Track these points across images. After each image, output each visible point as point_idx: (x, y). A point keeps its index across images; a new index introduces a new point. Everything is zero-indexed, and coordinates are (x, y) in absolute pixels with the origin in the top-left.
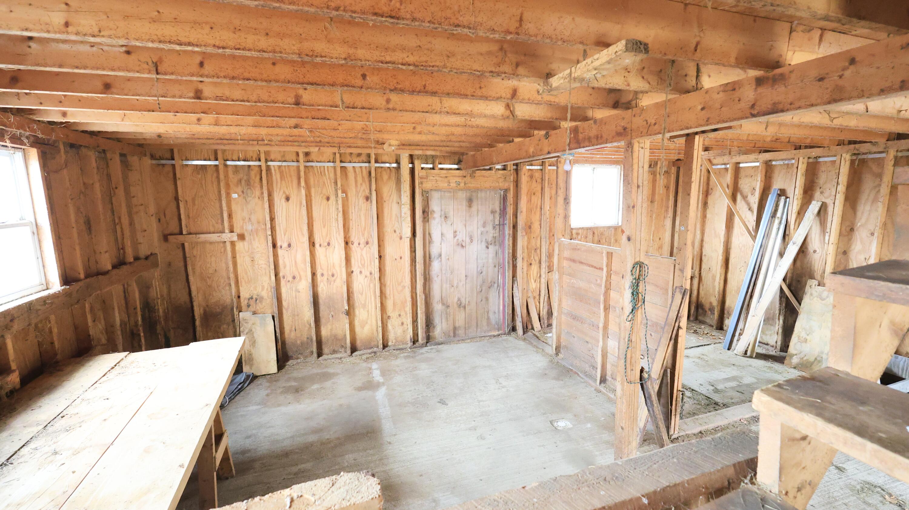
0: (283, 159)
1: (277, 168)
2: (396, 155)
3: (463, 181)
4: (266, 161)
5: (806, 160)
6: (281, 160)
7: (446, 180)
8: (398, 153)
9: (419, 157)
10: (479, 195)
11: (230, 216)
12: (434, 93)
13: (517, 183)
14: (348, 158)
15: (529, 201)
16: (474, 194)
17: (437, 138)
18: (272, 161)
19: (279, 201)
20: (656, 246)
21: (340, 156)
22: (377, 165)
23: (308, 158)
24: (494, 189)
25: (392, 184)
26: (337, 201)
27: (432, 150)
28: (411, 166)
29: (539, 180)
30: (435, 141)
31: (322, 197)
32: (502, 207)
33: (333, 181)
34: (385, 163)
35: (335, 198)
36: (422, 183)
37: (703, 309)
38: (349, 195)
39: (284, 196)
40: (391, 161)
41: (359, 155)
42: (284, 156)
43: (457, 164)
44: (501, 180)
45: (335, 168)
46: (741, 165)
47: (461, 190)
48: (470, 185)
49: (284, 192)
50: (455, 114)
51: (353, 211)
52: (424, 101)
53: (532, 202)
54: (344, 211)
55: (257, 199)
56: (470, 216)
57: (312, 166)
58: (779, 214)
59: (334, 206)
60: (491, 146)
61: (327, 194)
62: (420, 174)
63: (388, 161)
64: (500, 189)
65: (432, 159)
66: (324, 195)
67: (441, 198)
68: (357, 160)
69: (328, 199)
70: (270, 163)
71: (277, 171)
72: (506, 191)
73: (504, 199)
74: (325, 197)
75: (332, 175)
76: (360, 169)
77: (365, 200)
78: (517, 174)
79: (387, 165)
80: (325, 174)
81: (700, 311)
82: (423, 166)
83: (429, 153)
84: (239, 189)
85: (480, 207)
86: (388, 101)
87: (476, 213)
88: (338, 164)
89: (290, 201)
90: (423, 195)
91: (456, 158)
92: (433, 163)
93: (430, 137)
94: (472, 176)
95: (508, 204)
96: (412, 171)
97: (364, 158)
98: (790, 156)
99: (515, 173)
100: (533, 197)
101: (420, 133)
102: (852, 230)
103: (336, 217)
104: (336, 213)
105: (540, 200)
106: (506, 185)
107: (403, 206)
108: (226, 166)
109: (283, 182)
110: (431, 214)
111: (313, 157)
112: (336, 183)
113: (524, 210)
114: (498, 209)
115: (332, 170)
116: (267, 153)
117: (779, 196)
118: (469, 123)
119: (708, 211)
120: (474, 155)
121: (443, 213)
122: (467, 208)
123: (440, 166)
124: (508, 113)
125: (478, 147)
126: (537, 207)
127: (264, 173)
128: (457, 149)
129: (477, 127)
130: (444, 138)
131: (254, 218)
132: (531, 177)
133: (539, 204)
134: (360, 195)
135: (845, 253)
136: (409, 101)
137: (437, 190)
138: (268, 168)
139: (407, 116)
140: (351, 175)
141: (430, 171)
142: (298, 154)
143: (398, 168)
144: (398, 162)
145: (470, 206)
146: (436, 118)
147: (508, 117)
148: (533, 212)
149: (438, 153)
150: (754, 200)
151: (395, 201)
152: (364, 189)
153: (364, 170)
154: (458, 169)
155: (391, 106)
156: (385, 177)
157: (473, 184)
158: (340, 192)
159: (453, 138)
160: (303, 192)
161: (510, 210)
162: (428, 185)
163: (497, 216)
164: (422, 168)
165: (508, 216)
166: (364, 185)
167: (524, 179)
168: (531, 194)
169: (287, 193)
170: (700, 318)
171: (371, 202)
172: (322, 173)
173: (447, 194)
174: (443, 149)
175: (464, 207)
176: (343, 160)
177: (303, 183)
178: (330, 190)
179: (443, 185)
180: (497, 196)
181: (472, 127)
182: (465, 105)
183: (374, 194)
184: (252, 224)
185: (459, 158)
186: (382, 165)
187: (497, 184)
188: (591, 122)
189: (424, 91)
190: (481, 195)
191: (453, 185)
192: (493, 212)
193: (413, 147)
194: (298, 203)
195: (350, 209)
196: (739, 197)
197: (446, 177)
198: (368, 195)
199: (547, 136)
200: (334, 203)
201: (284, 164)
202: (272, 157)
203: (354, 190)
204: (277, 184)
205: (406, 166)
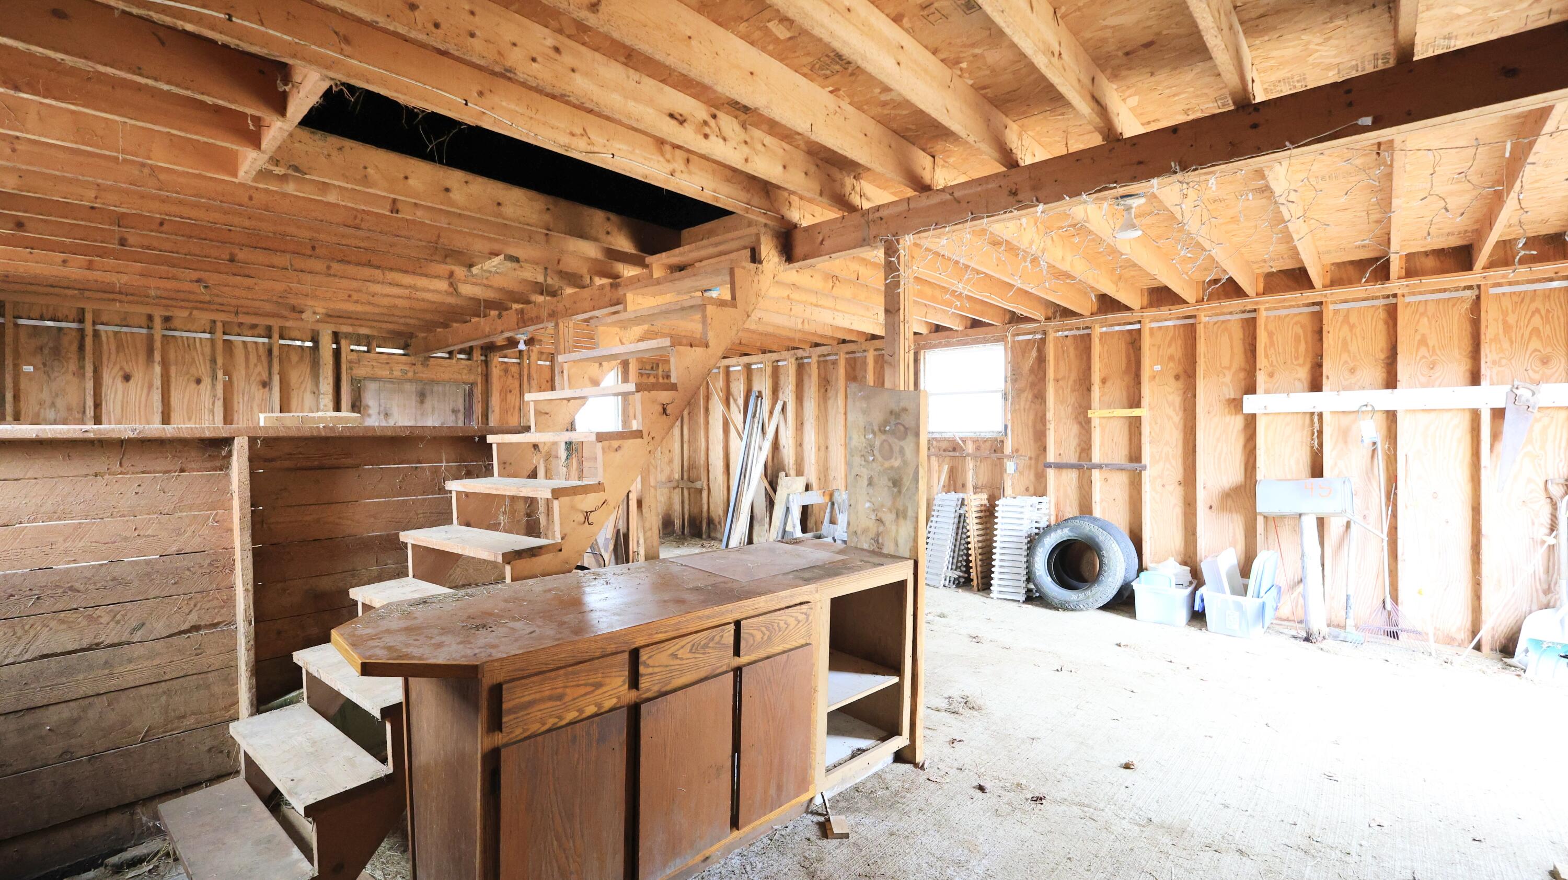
0: (124, 323)
1: (111, 335)
2: (313, 330)
3: (412, 369)
4: (94, 323)
5: (770, 364)
6: (119, 323)
7: (387, 367)
8: (316, 328)
9: (347, 336)
10: (435, 388)
11: (16, 398)
12: (378, 267)
13: (487, 377)
14: (236, 330)
15: (504, 399)
16: (427, 387)
17: (377, 310)
18: (103, 324)
19: (111, 381)
20: (666, 460)
21: (224, 326)
22: (282, 342)
23: (168, 325)
24: (457, 383)
25: (306, 369)
26: (213, 386)
27: (367, 327)
28: (334, 346)
29: (517, 376)
30: (374, 314)
31: (188, 380)
32: (467, 406)
33: (208, 358)
34: (294, 340)
35: (210, 380)
36: (351, 369)
37: (714, 524)
38: (235, 378)
39: (121, 373)
40: (304, 338)
41: (254, 327)
42: (125, 319)
43: (403, 349)
44: (465, 371)
45: (212, 341)
46: (731, 369)
47: (410, 381)
48: (421, 375)
49: (122, 368)
50: (397, 285)
51: (241, 401)
52: (367, 272)
53: (508, 401)
54: (225, 399)
55: (69, 377)
56: (422, 415)
57: (173, 336)
58: (757, 415)
59: (208, 393)
60: (445, 325)
61: (196, 375)
62: (349, 358)
63: (299, 337)
64: (464, 383)
65: (368, 341)
66: (193, 376)
67: (379, 390)
68: (250, 333)
69: (198, 381)
70: (99, 327)
71: (112, 339)
72: (472, 385)
73: (470, 394)
74: (193, 378)
75: (208, 350)
76: (254, 346)
77: (260, 387)
78: (487, 367)
79: (298, 343)
80: (195, 348)
81: (711, 526)
82: (352, 347)
83: (364, 331)
84: (38, 360)
85: (436, 403)
86: (329, 268)
87: (430, 410)
88: (220, 336)
89: (131, 381)
90: (352, 384)
91: (402, 342)
92: (368, 345)
93: (368, 308)
94: (425, 363)
95: (475, 401)
96: (337, 354)
97: (260, 331)
98: (760, 360)
99: (484, 365)
100: (509, 395)
101: (357, 302)
102: (802, 424)
103: (211, 407)
104: (211, 401)
105: (518, 399)
106: (471, 378)
107: (321, 396)
108: (16, 325)
109: (121, 354)
110: (365, 408)
111: (176, 323)
112: (214, 361)
113: (497, 409)
114: (461, 408)
115: (209, 344)
116: (96, 313)
117: (758, 397)
118: (413, 295)
119: (710, 417)
120: (426, 338)
121: (382, 409)
122: (419, 405)
123: (378, 350)
124: (451, 290)
125: (430, 326)
126: (514, 408)
127: (89, 341)
128: (402, 328)
129: (423, 300)
130: (385, 311)
131: (60, 403)
132: (506, 371)
133: (517, 404)
134: (253, 378)
135: (801, 445)
136: (351, 270)
137: (374, 379)
138: (96, 334)
139: (344, 283)
140: (239, 353)
141: (362, 354)
142: (150, 318)
143: (316, 347)
144: (315, 340)
145: (422, 402)
146: (377, 288)
147: (452, 293)
148: (509, 413)
149: (375, 333)
150: (741, 402)
151: (308, 389)
152: (260, 371)
153: (261, 346)
154: (403, 355)
155: (332, 272)
156: (294, 358)
157: (425, 374)
158: (220, 374)
159: (397, 312)
160: (158, 369)
161: (478, 409)
162: (360, 372)
163: (461, 417)
164: (352, 351)
165: (474, 417)
166: (259, 368)
167: (496, 372)
168: (505, 391)
169: (127, 370)
170: (713, 535)
171: (271, 389)
172: (190, 345)
173: (388, 385)
174: (384, 326)
175: (414, 403)
176: (227, 331)
177: (157, 357)
178: (203, 369)
179: (384, 373)
180: (460, 393)
181: (417, 299)
182: (408, 280)
183: (276, 379)
184: (57, 411)
185: (406, 342)
186: (291, 342)
187: (459, 376)
188: (532, 305)
189: (369, 264)
190: (438, 389)
191: (397, 373)
192: (455, 411)
193: (341, 320)
194: (146, 385)
195: (235, 396)
196: (731, 400)
197: (388, 363)
198: (267, 380)
199: (500, 316)
200: (209, 387)
201: (125, 329)
202: (104, 318)
203: (243, 372)
204: (109, 357)
205: (327, 346)
